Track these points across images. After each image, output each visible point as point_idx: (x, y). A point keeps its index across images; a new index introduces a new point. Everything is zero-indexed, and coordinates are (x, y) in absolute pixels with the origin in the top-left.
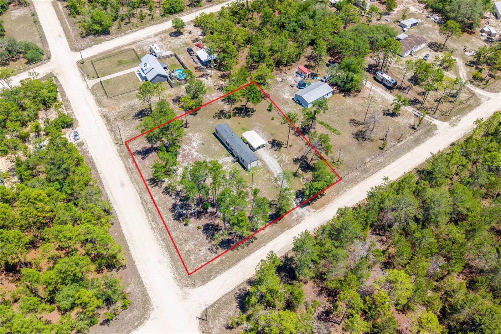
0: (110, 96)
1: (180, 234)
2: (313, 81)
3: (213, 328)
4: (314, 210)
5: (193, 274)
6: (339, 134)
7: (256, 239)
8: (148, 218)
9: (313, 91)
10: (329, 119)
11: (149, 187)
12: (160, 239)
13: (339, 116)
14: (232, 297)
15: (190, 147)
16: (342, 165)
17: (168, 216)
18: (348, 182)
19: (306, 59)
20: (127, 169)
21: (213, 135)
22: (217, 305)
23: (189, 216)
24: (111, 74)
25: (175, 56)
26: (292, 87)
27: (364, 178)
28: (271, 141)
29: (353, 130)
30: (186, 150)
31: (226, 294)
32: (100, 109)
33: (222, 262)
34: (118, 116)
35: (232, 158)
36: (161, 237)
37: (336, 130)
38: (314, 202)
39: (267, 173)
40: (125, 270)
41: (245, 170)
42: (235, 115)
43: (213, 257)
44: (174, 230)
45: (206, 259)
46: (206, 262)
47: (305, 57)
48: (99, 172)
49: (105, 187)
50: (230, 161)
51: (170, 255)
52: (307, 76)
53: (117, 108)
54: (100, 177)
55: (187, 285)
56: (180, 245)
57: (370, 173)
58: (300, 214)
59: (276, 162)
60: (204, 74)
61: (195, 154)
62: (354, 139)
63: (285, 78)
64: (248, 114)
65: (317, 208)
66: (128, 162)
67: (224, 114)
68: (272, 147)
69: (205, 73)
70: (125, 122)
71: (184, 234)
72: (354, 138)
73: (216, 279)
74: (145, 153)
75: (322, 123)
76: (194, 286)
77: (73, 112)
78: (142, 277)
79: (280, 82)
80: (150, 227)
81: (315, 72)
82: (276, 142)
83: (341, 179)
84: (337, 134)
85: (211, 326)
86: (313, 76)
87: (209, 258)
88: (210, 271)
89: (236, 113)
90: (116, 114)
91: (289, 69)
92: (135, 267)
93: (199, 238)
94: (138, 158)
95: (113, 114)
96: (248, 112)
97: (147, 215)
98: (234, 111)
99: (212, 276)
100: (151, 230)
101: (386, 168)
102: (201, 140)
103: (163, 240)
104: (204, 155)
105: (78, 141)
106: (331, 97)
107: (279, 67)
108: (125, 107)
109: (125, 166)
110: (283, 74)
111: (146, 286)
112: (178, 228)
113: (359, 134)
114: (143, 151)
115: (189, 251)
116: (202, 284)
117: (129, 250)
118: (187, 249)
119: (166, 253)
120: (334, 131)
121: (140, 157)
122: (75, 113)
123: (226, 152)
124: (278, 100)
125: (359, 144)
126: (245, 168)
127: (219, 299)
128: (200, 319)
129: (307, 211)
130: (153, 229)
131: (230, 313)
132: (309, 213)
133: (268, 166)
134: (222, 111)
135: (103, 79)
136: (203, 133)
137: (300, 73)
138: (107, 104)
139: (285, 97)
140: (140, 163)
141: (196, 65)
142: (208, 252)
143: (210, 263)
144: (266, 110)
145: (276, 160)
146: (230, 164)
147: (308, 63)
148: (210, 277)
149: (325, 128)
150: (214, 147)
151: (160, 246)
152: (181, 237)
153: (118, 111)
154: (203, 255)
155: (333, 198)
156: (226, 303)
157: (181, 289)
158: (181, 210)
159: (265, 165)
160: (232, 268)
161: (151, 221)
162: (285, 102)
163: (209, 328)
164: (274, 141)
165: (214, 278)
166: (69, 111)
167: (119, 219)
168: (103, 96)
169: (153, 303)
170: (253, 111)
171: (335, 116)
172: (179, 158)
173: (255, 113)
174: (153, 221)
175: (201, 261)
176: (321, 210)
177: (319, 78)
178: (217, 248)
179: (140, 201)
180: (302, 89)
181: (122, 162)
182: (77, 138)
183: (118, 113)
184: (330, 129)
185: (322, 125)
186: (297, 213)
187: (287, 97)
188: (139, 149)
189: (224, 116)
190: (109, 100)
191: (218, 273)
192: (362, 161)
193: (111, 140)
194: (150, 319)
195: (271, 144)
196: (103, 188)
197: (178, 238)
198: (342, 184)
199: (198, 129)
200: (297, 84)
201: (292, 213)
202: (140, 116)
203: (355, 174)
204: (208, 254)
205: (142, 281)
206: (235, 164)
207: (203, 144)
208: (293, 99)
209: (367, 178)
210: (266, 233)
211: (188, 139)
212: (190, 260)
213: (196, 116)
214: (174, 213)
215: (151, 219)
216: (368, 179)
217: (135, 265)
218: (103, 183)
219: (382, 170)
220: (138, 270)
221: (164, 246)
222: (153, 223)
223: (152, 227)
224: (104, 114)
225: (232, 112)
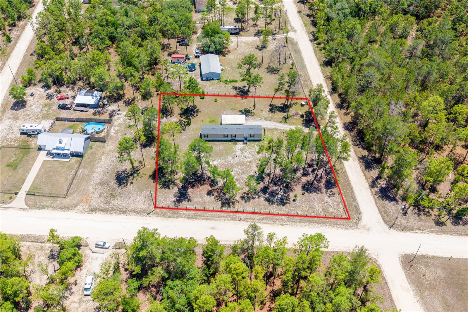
0: (64, 194)
1: (302, 208)
3: (401, 223)
8: (268, 223)
11: (233, 210)
12: (298, 224)
17: (276, 208)
20: (193, 218)
22: (383, 213)
23: (286, 195)
25: (58, 119)
29: (263, 71)
31: (376, 204)
32: (75, 211)
34: (105, 199)
35: (241, 143)
36: (297, 222)
39: (273, 131)
41: (260, 142)
42: (188, 119)
43: (338, 197)
44: (295, 211)
45: (337, 202)
50: (242, 145)
51: (320, 223)
53: (91, 195)
55: (356, 224)
56: (314, 212)
59: (265, 121)
60: (110, 114)
62: (273, 75)
66: (184, 214)
68: (247, 116)
69: (109, 112)
70: (121, 197)
71: (304, 205)
72: (271, 74)
73: (359, 204)
74: (183, 197)
76: (359, 219)
80: (281, 226)
82: (243, 111)
85: (399, 223)
87: (338, 200)
89: (187, 117)
90: (100, 200)
93: (314, 198)
98: (184, 117)
99: (355, 205)
100: (284, 227)
108: (97, 189)
109: (188, 218)
112: (294, 207)
113: (270, 70)
114: (179, 197)
115: (323, 209)
116: (360, 214)
118: (321, 210)
119: (316, 225)
121: (185, 202)
126: (258, 141)
127: (379, 209)
128: (390, 228)
130: (284, 224)
131: (393, 208)
135: (24, 191)
138: (75, 202)
141: (90, 113)
142: (331, 198)
144: (200, 99)
145: (263, 120)
146: (246, 147)
148: (356, 207)
151: (307, 227)
152: (305, 209)
153: (96, 196)
154: (333, 202)
156: (384, 207)
157: (358, 229)
158: (276, 197)
161: (273, 223)
163: (401, 225)
164: (241, 112)
168: (56, 201)
174: (274, 222)
175: (338, 206)
178: (331, 191)
179: (244, 222)
180: (195, 70)
181: (179, 219)
183: (100, 197)
188: (173, 199)
190: (70, 198)
191: (355, 200)
197: (305, 211)
202: (124, 181)
204: (333, 199)
206: (248, 144)
212: (333, 212)
214: (276, 204)
215: (271, 222)
221: (307, 224)
222: (277, 222)
223: (281, 224)
224: (89, 210)
225: (182, 119)
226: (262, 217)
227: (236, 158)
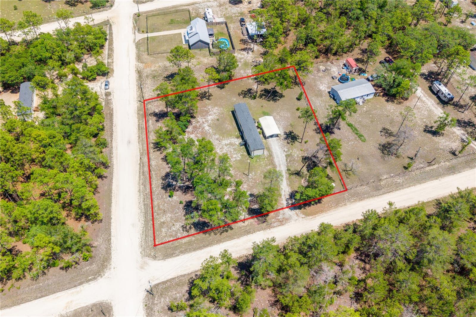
0: (151, 53)
1: (162, 204)
2: (359, 77)
3: (157, 304)
4: (303, 216)
5: (159, 246)
6: (364, 141)
7: (231, 229)
8: (140, 180)
9: (353, 88)
10: (360, 122)
11: (151, 151)
12: (142, 203)
13: (372, 122)
14: (186, 280)
15: (204, 120)
16: (353, 175)
17: (157, 183)
18: (353, 196)
19: (360, 52)
20: (139, 128)
21: (231, 113)
22: (169, 283)
23: (177, 188)
24: (160, 31)
25: (226, 24)
26: (333, 79)
27: (373, 196)
28: (287, 132)
29: (382, 140)
30: (199, 122)
31: (181, 276)
32: (137, 63)
33: (189, 243)
34: (151, 74)
35: (240, 140)
36: (144, 202)
37: (362, 136)
38: (307, 208)
39: (269, 165)
40: (100, 224)
41: (248, 156)
42: (261, 96)
43: (184, 235)
44: (158, 198)
45: (176, 235)
46: (175, 238)
47: (360, 49)
48: (114, 125)
49: (113, 140)
50: (237, 143)
51: (145, 222)
52: (354, 71)
53: (153, 66)
54: (112, 130)
55: (149, 256)
56: (158, 214)
57: (381, 192)
58: (287, 216)
59: (284, 155)
60: (246, 48)
61: (207, 128)
62: (379, 151)
63: (329, 68)
64: (275, 98)
65: (307, 215)
67: (250, 93)
68: (286, 139)
69: (249, 46)
70: (155, 82)
71: (166, 205)
72: (380, 149)
73: (178, 257)
74: (161, 116)
75: (350, 125)
76: (155, 258)
77: (113, 62)
78: (112, 235)
79: (323, 71)
80: (137, 189)
81: (364, 68)
82: (293, 134)
83: (347, 190)
84: (362, 141)
85: (156, 302)
86: (361, 71)
87: (179, 235)
88: (176, 248)
89: (263, 95)
90: (149, 72)
91: (337, 59)
92: (110, 223)
93: (177, 213)
94: (152, 120)
95: (147, 71)
96: (276, 96)
97: (140, 177)
98: (262, 93)
99: (175, 253)
100: (137, 193)
101: (402, 190)
102: (217, 116)
103: (144, 205)
104: (214, 131)
105: (107, 91)
106: (372, 99)
107: (327, 55)
108: (160, 67)
109: (139, 125)
110: (329, 63)
111: (112, 245)
112: (162, 197)
113: (387, 147)
114: (160, 114)
115: (164, 223)
116: (163, 259)
117: (111, 206)
118: (162, 221)
119: (142, 219)
120: (360, 136)
121: (155, 118)
122: (114, 64)
123: (237, 133)
124: (312, 90)
125: (382, 157)
126: (249, 154)
127: (173, 279)
128: (148, 291)
129: (296, 215)
130: (140, 192)
131: (178, 295)
132: (296, 218)
133: (274, 158)
134: (249, 90)
135: (150, 35)
136: (222, 109)
137: (347, 66)
138: (145, 61)
139: (321, 88)
140: (153, 124)
141: (242, 37)
142: (181, 229)
143: (179, 240)
144: (295, 98)
145: (285, 153)
146: (236, 146)
147: (360, 57)
148: (172, 254)
149: (351, 130)
150: (227, 125)
151: (140, 211)
152: (161, 207)
153: (153, 69)
154: (175, 231)
155: (330, 208)
156: (178, 285)
157: (142, 258)
158: (172, 181)
159: (271, 155)
160: (197, 252)
161: (141, 183)
162: (319, 94)
163: (153, 304)
164: (291, 133)
165: (177, 256)
166: (110, 61)
167: (114, 174)
168: (144, 52)
169: (112, 263)
170: (281, 96)
171: (368, 121)
172: (190, 129)
173: (283, 99)
174: (142, 184)
175: (171, 236)
176: (311, 217)
177: (366, 75)
178: (190, 228)
179: (139, 162)
180: (343, 83)
181: (137, 120)
182: (107, 87)
183: (152, 71)
184: (357, 134)
185: (349, 127)
186: (284, 214)
187: (323, 89)
188: (157, 111)
189: (250, 95)
190: (148, 57)
191: (182, 252)
192: (378, 177)
193: (136, 96)
194: (104, 277)
195: (286, 136)
196: (111, 141)
197: (159, 207)
198: (345, 195)
199: (219, 103)
200: (339, 76)
201: (279, 212)
202: (170, 79)
203: (365, 188)
204: (180, 231)
205: (110, 239)
206: (242, 147)
207: (218, 120)
208: (329, 92)
209: (376, 196)
210: (244, 226)
211: (206, 111)
212: (161, 232)
213: (223, 89)
214: (164, 182)
215: (141, 181)
216: (376, 198)
217: (110, 222)
218: (113, 136)
219: (397, 192)
220: (112, 227)
221: (143, 211)
222: (142, 187)
223: (140, 190)
224: (139, 70)
225: (259, 93)
226: (146, 174)
227: (217, 142)
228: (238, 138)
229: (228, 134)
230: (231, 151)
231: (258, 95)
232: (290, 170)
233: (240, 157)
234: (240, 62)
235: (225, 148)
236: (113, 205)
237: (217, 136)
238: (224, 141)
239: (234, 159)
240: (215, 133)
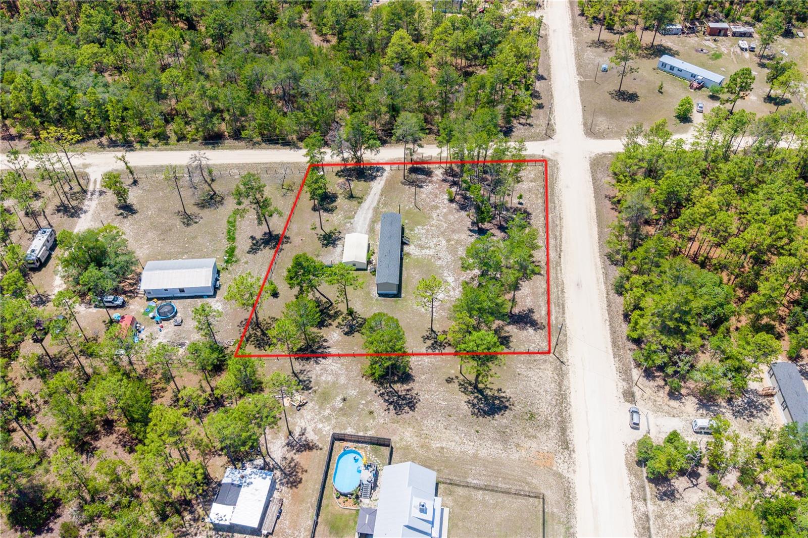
0: (537, 501)
8: (561, 231)
17: (537, 221)
20: (563, 308)
21: (403, 295)
23: (512, 210)
29: (208, 212)
31: (519, 141)
32: (570, 475)
34: (538, 428)
49: (605, 295)
50: (412, 247)
53: (533, 452)
54: (609, 314)
56: (539, 190)
61: (450, 279)
66: (557, 318)
67: (351, 326)
68: (339, 239)
70: (532, 404)
74: (524, 320)
80: (564, 220)
85: (544, 131)
89: (330, 318)
90: (542, 437)
92: (596, 192)
94: (540, 315)
95: (547, 442)
97: (561, 235)
98: (330, 321)
103: (554, 203)
108: (517, 445)
109: (564, 313)
112: (532, 205)
114: (526, 323)
115: (532, 181)
121: (536, 317)
123: (405, 261)
128: (552, 138)
131: (522, 131)
140: (540, 306)
146: (415, 243)
152: (534, 196)
153: (534, 444)
163: (547, 131)
174: (557, 226)
179: (562, 254)
183: (535, 437)
184: (234, 226)
188: (531, 331)
190: (543, 488)
193: (571, 375)
196: (608, 294)
197: (537, 196)
199: (416, 318)
202: (497, 402)
212: (535, 175)
215: (558, 228)
218: (605, 302)
221: (556, 198)
222: (558, 222)
223: (561, 220)
224: (566, 452)
225: (335, 323)
227: (440, 255)
228: (409, 254)
229: (421, 264)
230: (426, 238)
231: (339, 320)
232: (359, 203)
233: (416, 229)
234: (333, 409)
235: (432, 245)
236: (594, 210)
237: (439, 263)
238: (431, 253)
239: (425, 227)
240: (440, 268)
